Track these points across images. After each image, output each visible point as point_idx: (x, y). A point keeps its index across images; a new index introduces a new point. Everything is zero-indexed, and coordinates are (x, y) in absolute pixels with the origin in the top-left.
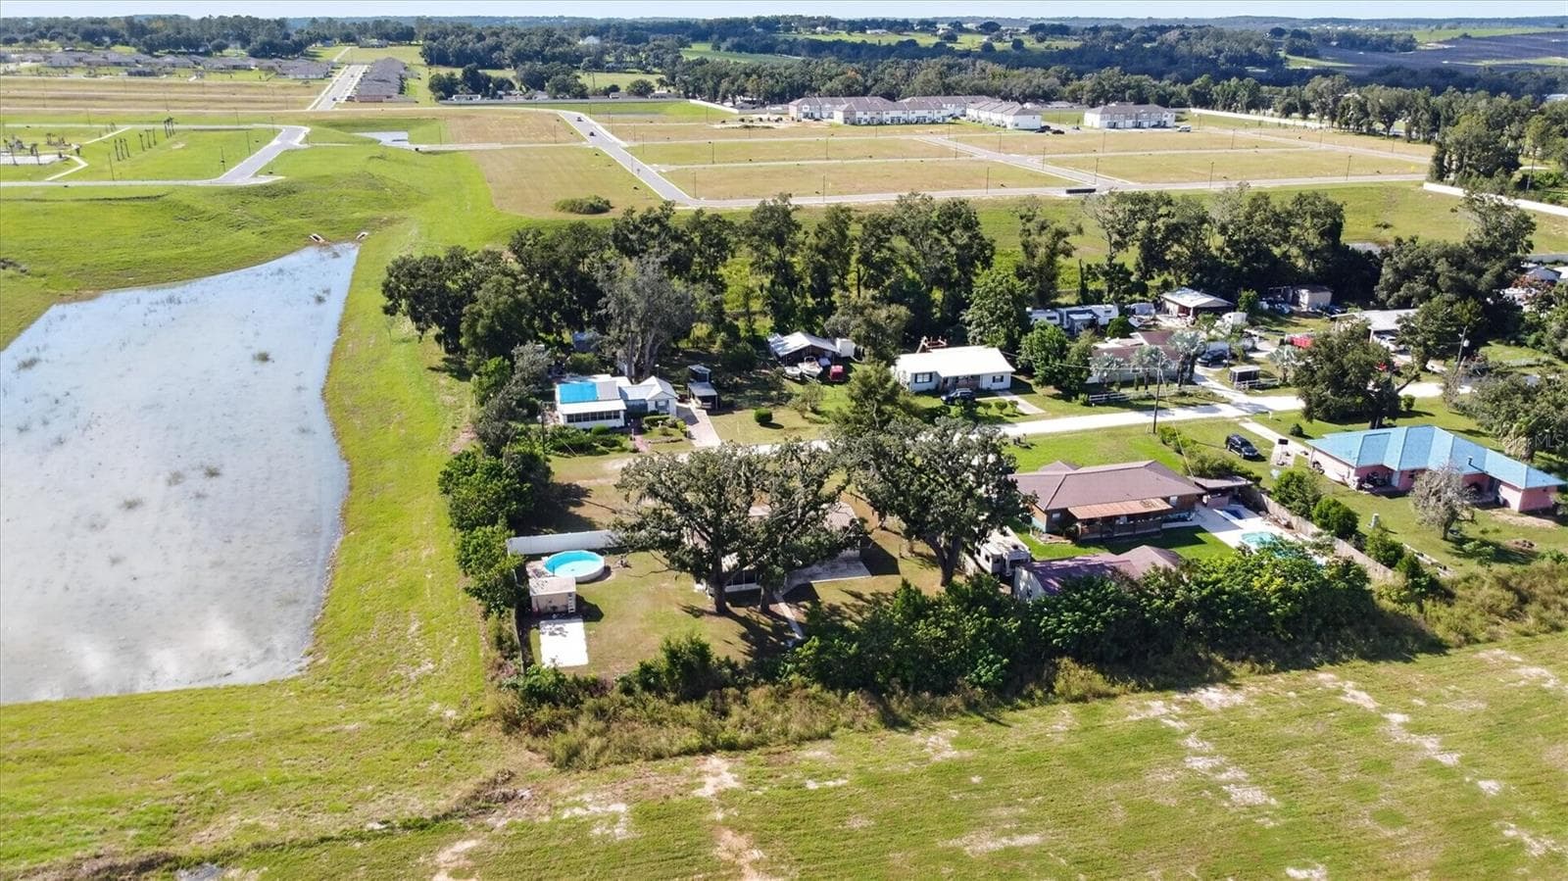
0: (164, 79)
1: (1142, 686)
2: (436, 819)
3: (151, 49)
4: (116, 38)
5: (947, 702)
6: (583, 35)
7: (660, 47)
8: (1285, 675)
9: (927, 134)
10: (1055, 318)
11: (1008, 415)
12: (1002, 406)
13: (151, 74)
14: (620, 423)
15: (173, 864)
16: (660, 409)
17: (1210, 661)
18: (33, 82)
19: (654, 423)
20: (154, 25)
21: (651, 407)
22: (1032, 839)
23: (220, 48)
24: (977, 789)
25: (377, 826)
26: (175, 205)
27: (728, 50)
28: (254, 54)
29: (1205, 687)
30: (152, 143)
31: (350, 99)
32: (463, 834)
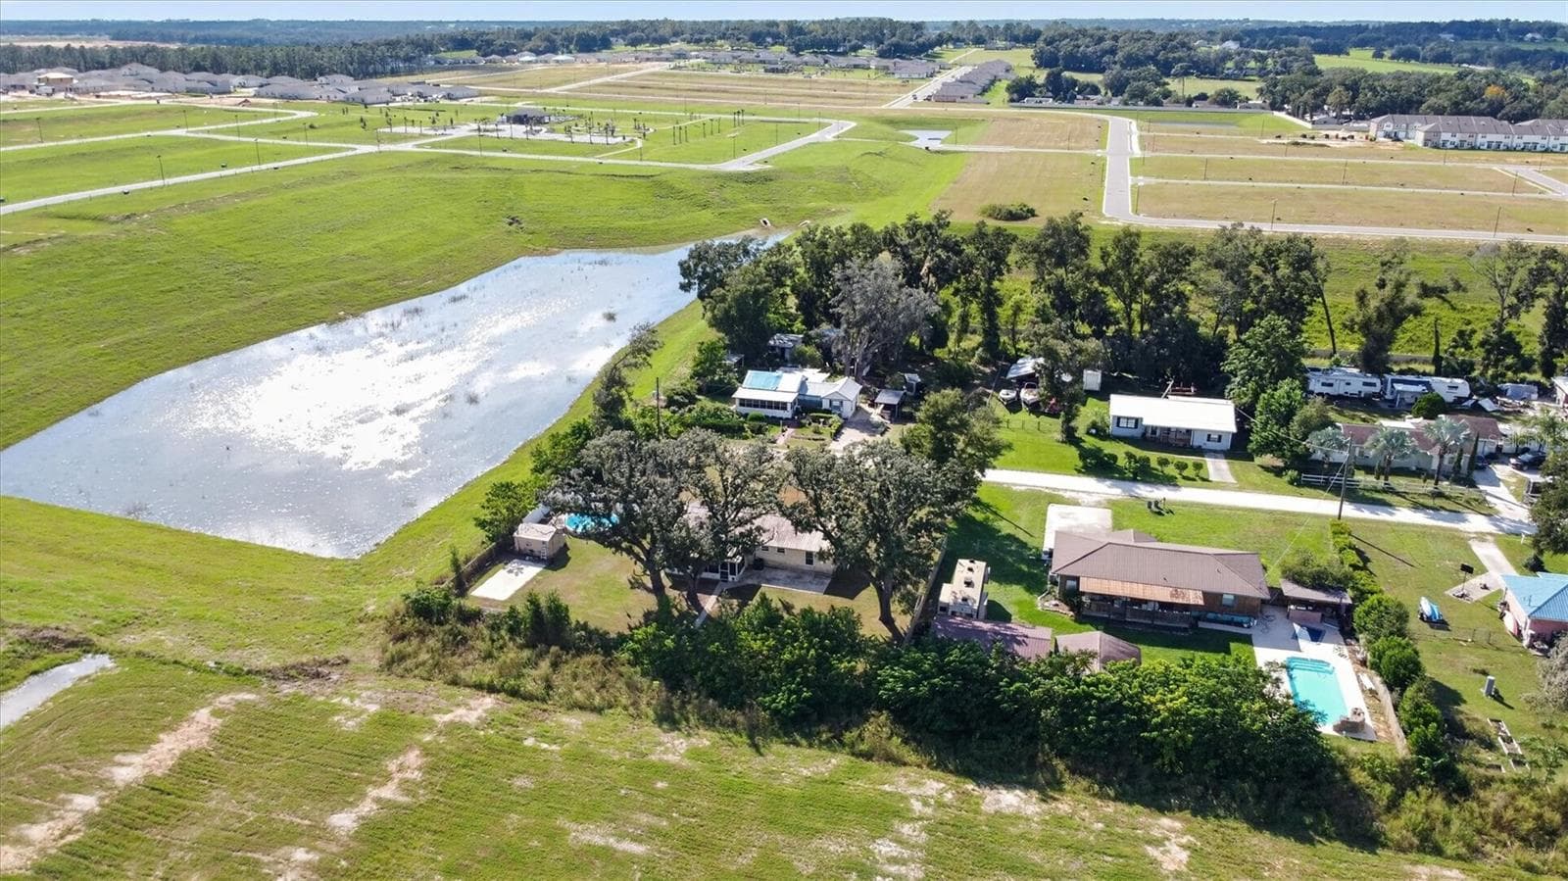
0: (791, 76)
1: (940, 765)
2: (249, 672)
3: (797, 50)
4: (778, 39)
5: (727, 715)
6: (1224, 40)
7: (1290, 54)
8: (1121, 806)
9: (1521, 163)
10: (1374, 385)
11: (1184, 478)
12: (1182, 467)
13: (782, 71)
14: (787, 414)
15: (88, 648)
16: (835, 408)
17: (1046, 766)
18: (690, 76)
19: (816, 420)
20: (812, 27)
21: (826, 405)
22: (638, 849)
23: (855, 48)
24: (655, 794)
25: (212, 665)
26: (659, 184)
27: (1393, 57)
28: (882, 55)
29: (1007, 788)
30: (716, 131)
31: (928, 99)
32: (256, 686)
